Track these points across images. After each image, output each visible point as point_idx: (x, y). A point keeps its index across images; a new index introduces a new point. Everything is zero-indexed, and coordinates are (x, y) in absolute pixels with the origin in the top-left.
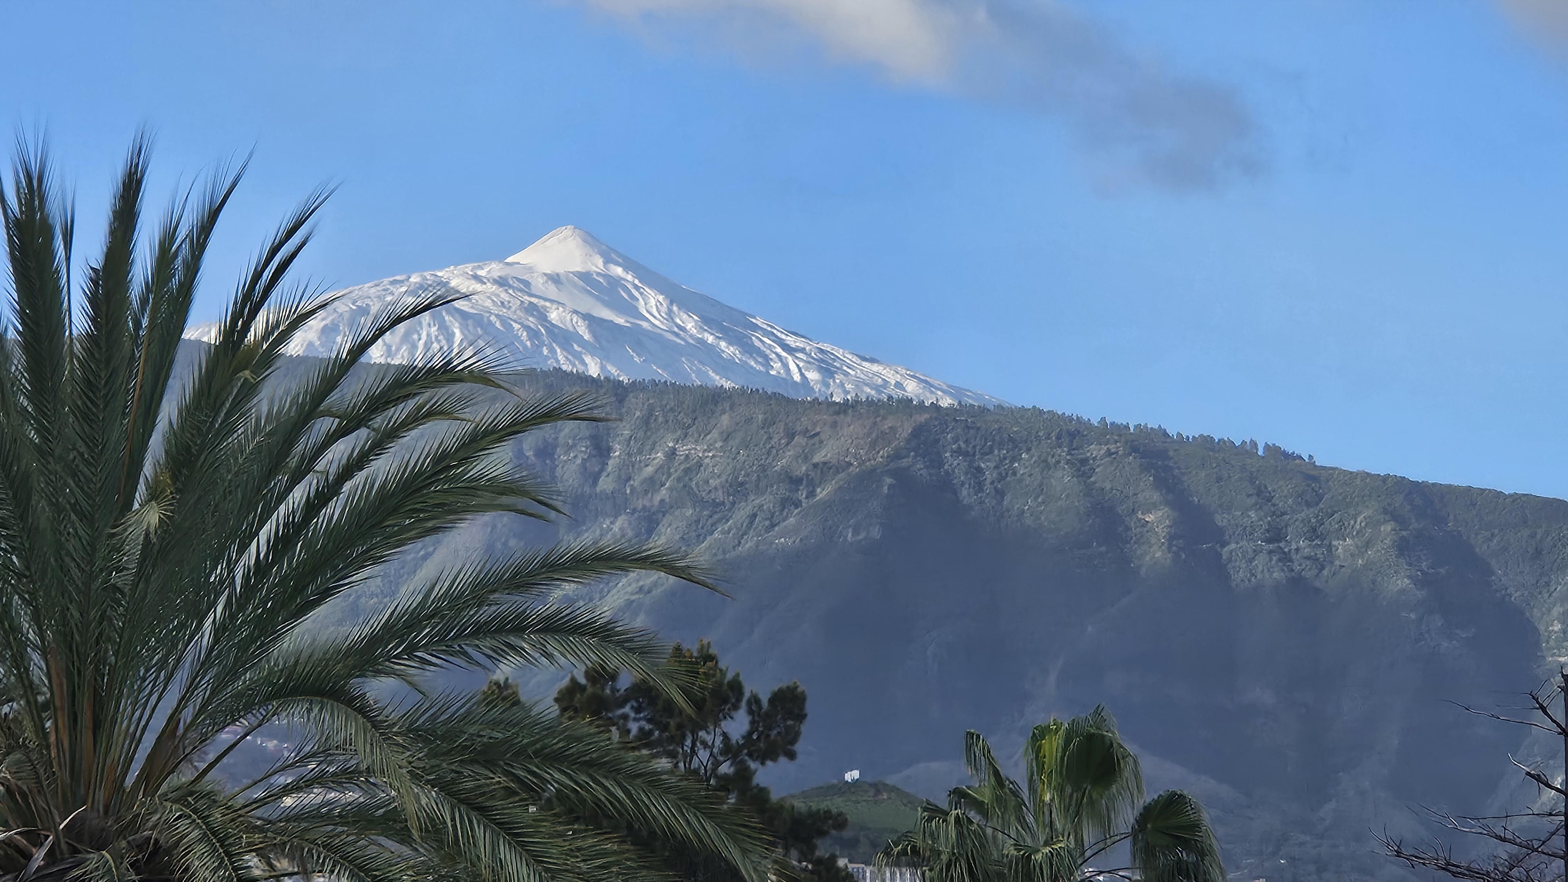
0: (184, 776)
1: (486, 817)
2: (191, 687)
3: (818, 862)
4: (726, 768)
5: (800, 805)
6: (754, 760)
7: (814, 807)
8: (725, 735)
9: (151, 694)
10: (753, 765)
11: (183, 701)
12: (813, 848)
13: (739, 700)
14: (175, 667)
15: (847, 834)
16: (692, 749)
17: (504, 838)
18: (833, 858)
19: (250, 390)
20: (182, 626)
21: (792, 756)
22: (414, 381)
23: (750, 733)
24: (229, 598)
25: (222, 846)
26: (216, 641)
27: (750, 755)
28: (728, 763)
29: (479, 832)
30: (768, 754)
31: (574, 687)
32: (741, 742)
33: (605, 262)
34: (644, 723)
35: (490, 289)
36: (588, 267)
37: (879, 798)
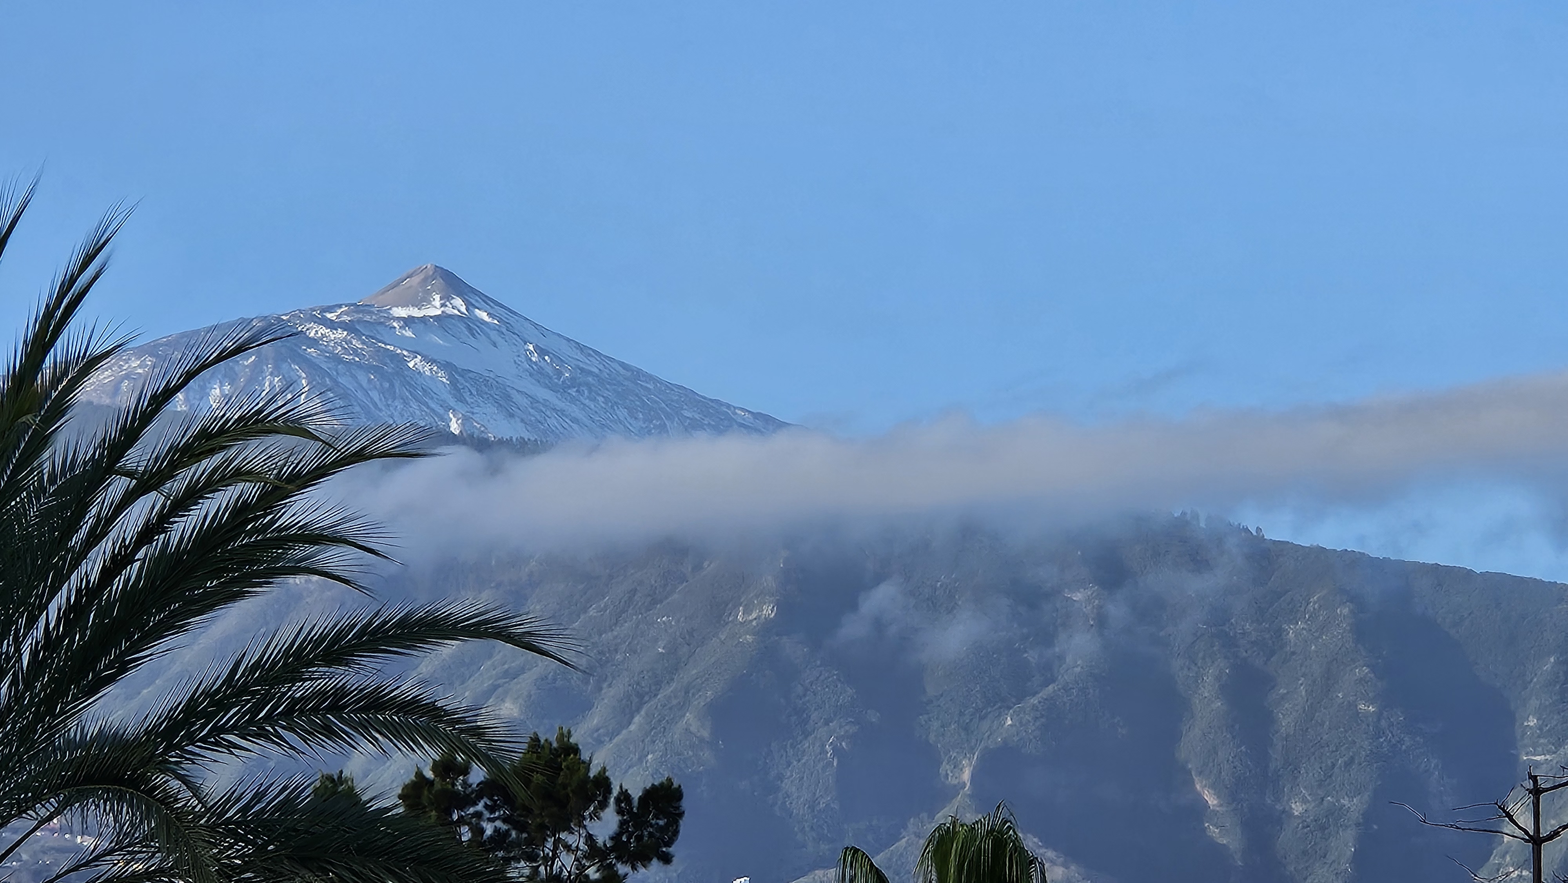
4: (592, 874)
6: (624, 864)
8: (590, 835)
10: (623, 869)
13: (607, 797)
16: (554, 851)
19: (40, 443)
23: (619, 835)
24: (15, 677)
27: (619, 858)
28: (594, 867)
30: (639, 857)
31: (420, 782)
32: (609, 843)
33: (469, 305)
34: (498, 824)
35: (341, 334)
36: (449, 311)
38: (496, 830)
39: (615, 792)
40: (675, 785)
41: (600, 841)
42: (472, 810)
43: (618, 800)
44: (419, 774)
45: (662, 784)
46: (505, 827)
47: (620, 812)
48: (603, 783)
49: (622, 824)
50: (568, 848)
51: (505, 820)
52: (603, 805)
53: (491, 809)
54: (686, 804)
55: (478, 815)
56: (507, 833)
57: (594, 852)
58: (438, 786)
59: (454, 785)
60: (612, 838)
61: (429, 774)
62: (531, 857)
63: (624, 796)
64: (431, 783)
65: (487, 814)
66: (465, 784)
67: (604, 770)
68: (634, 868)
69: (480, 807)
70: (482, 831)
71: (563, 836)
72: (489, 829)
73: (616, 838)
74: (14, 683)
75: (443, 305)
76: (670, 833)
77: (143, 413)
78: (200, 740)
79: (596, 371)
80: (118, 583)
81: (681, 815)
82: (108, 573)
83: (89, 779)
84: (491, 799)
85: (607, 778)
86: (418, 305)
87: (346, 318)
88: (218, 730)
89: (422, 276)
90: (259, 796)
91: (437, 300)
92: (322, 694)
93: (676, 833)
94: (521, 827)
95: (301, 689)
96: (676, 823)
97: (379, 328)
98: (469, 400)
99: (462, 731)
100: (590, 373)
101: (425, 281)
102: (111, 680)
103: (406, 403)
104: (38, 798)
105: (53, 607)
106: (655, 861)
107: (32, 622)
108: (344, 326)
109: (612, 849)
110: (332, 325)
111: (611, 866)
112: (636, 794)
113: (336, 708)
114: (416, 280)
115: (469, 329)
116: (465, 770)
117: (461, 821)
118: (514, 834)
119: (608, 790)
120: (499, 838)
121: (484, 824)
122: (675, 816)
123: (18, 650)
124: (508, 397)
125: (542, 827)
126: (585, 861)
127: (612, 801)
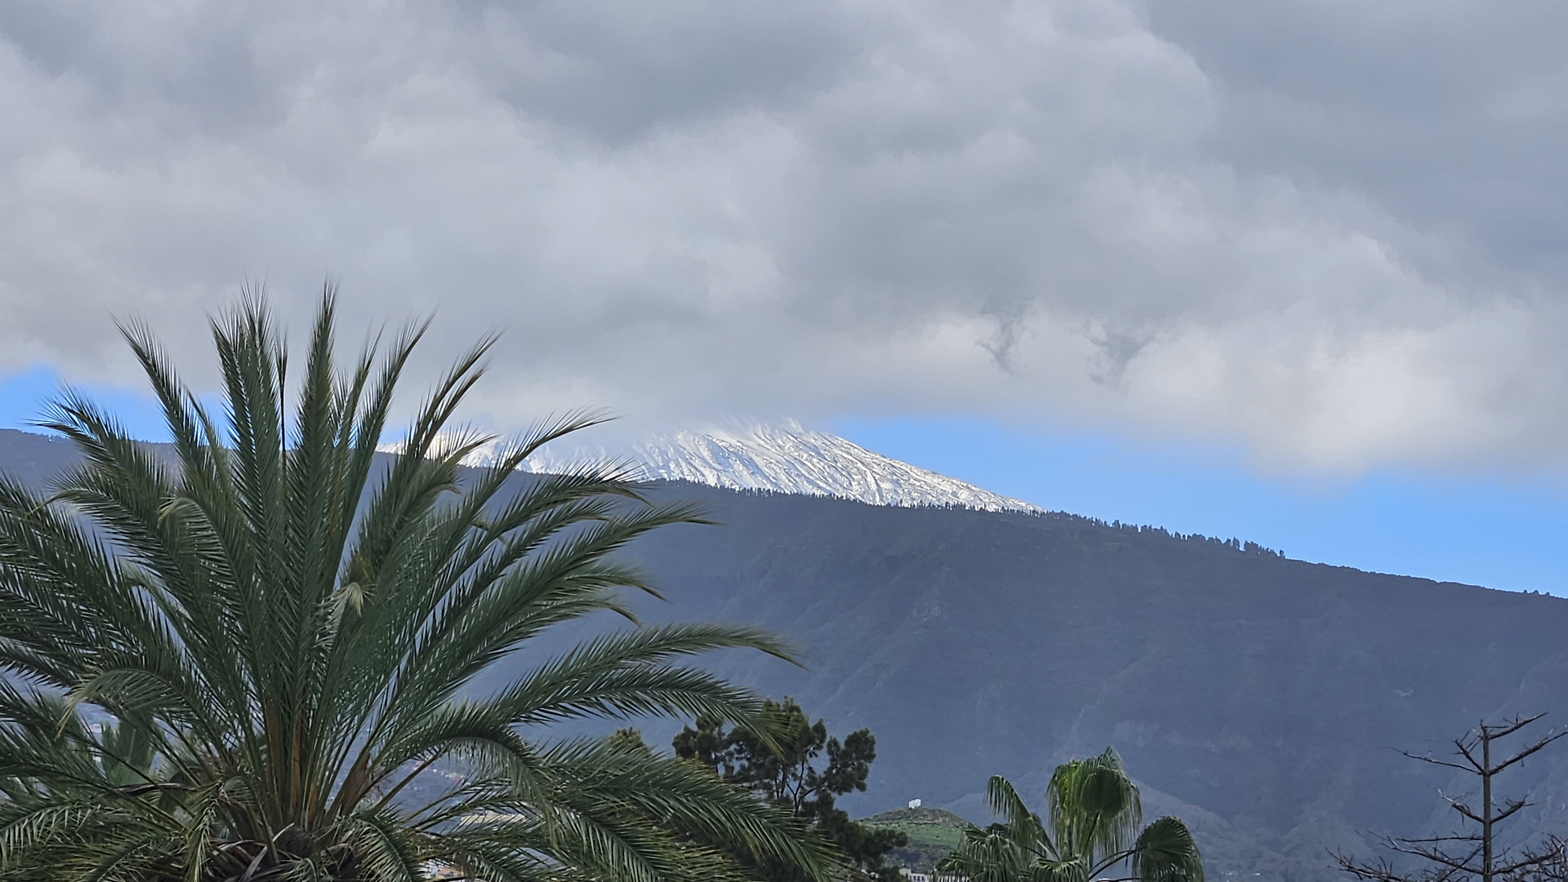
0: (372, 799)
1: (614, 832)
3: (883, 872)
4: (811, 797)
5: (871, 827)
6: (834, 791)
7: (881, 828)
8: (810, 769)
9: (346, 734)
10: (833, 795)
11: (372, 741)
12: (880, 861)
13: (822, 741)
15: (907, 850)
16: (784, 781)
18: (896, 869)
20: (372, 679)
23: (831, 769)
24: (411, 657)
27: (830, 787)
28: (813, 793)
29: (608, 844)
30: (844, 787)
31: (688, 732)
32: (823, 776)
34: (744, 762)
37: (936, 821)
38: (742, 766)
39: (828, 740)
40: (870, 734)
41: (817, 776)
42: (725, 752)
43: (829, 745)
44: (687, 727)
45: (861, 734)
46: (748, 765)
47: (830, 753)
48: (819, 732)
49: (832, 760)
50: (794, 778)
51: (748, 760)
52: (819, 747)
53: (738, 750)
54: (876, 748)
55: (731, 754)
56: (750, 769)
57: (813, 781)
58: (700, 737)
59: (711, 734)
60: (825, 772)
61: (695, 727)
63: (834, 743)
64: (695, 735)
67: (819, 723)
68: (840, 794)
69: (731, 750)
70: (733, 768)
71: (792, 769)
72: (737, 766)
73: (828, 771)
76: (866, 770)
77: (500, 472)
80: (484, 597)
81: (873, 755)
83: (460, 735)
85: (822, 729)
93: (869, 768)
94: (760, 765)
104: (426, 746)
105: (439, 607)
106: (855, 790)
107: (422, 619)
109: (825, 780)
111: (825, 792)
112: (842, 741)
116: (719, 724)
117: (717, 760)
118: (755, 769)
119: (823, 737)
120: (745, 773)
121: (734, 763)
122: (870, 757)
123: (412, 637)
125: (775, 764)
126: (806, 787)
127: (825, 745)
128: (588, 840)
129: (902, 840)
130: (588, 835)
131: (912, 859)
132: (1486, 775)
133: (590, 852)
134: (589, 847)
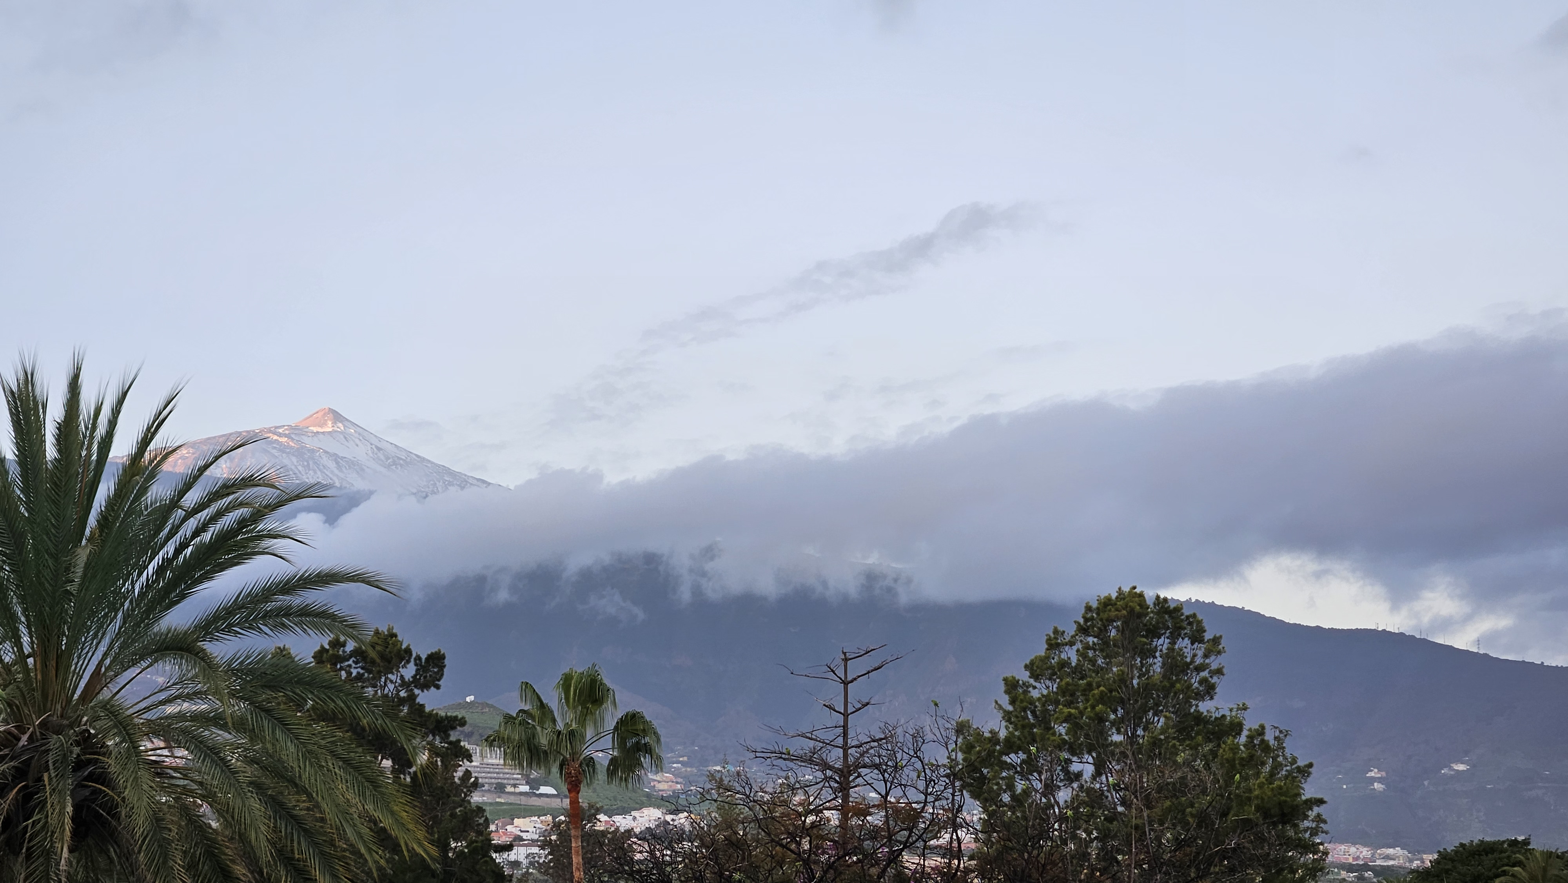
0: (105, 694)
1: (269, 715)
2: (110, 647)
3: (450, 743)
4: (403, 694)
5: (442, 714)
6: (418, 689)
7: (449, 714)
8: (402, 676)
9: (88, 652)
10: (416, 691)
11: (105, 655)
12: (449, 736)
13: (410, 658)
14: (102, 638)
15: (467, 729)
16: (385, 683)
17: (279, 727)
18: (459, 741)
19: (144, 490)
20: (106, 615)
21: (438, 687)
22: (233, 485)
23: (415, 676)
24: (132, 600)
25: (124, 730)
26: (124, 623)
27: (415, 687)
28: (404, 691)
29: (266, 723)
30: (425, 686)
31: (323, 650)
32: (411, 680)
33: (345, 426)
34: (359, 670)
35: (284, 440)
36: (336, 429)
37: (484, 710)
38: (358, 673)
39: (414, 655)
40: (442, 653)
41: (407, 680)
42: (347, 663)
43: (415, 659)
44: (322, 647)
45: (436, 652)
46: (362, 671)
47: (416, 665)
48: (408, 651)
49: (417, 670)
50: (391, 681)
51: (362, 668)
52: (408, 662)
53: (356, 663)
54: (446, 662)
55: (350, 666)
56: (363, 674)
57: (404, 684)
58: (331, 652)
59: (338, 652)
60: (412, 677)
61: (327, 647)
62: (374, 686)
63: (418, 658)
64: (327, 651)
65: (354, 665)
66: (344, 652)
67: (409, 645)
68: (423, 691)
69: (350, 662)
70: (351, 673)
71: (390, 676)
72: (354, 672)
73: (414, 677)
74: (131, 602)
75: (333, 427)
76: (440, 675)
77: (194, 476)
78: (221, 630)
79: (404, 458)
80: (181, 558)
81: (445, 666)
82: (178, 551)
83: (167, 649)
84: (356, 658)
85: (410, 649)
86: (321, 426)
87: (287, 432)
88: (230, 625)
89: (323, 412)
90: (248, 657)
91: (330, 423)
92: (280, 609)
93: (442, 675)
94: (370, 672)
95: (269, 606)
96: (443, 670)
97: (303, 437)
98: (345, 471)
99: (346, 626)
100: (401, 459)
101: (324, 414)
102: (178, 602)
103: (315, 472)
104: (142, 658)
105: (150, 567)
106: (432, 688)
107: (140, 575)
108: (286, 436)
109: (412, 682)
110: (280, 435)
111: (412, 690)
112: (424, 657)
113: (287, 615)
114: (320, 415)
115: (345, 438)
116: (344, 645)
117: (341, 669)
118: (366, 675)
119: (411, 655)
120: (359, 677)
121: (352, 670)
122: (442, 667)
123: (133, 587)
124: (363, 470)
125: (379, 672)
126: (399, 688)
127: (412, 660)
128: (252, 720)
129: (462, 722)
130: (252, 718)
131: (469, 736)
132: (846, 683)
133: (254, 729)
134: (253, 725)
